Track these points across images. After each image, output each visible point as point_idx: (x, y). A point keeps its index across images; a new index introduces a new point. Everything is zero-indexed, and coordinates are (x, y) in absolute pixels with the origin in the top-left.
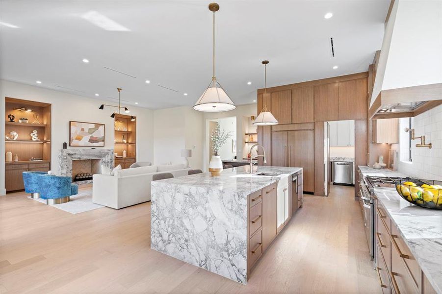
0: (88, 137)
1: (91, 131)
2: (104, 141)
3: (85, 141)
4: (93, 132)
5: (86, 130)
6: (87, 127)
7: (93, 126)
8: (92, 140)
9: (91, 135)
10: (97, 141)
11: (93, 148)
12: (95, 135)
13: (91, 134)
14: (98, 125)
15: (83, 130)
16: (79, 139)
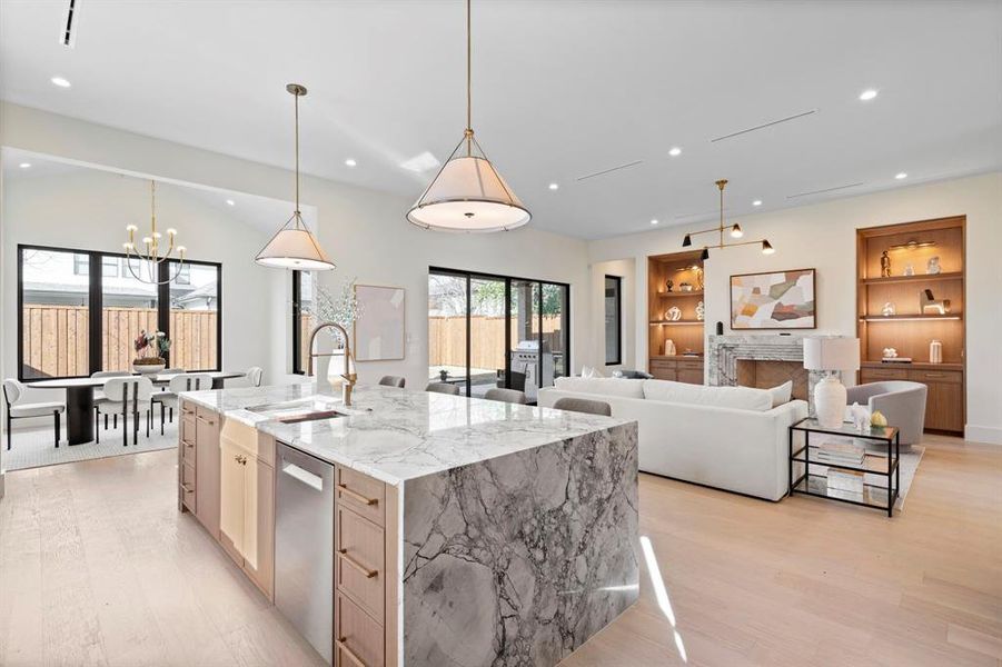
0: (770, 307)
1: (776, 291)
2: (814, 313)
3: (763, 315)
4: (783, 294)
5: (765, 291)
6: (765, 284)
7: (781, 278)
8: (780, 314)
9: (777, 302)
10: (793, 315)
11: (785, 332)
12: (786, 300)
13: (777, 298)
14: (793, 275)
15: (756, 291)
16: (749, 312)
